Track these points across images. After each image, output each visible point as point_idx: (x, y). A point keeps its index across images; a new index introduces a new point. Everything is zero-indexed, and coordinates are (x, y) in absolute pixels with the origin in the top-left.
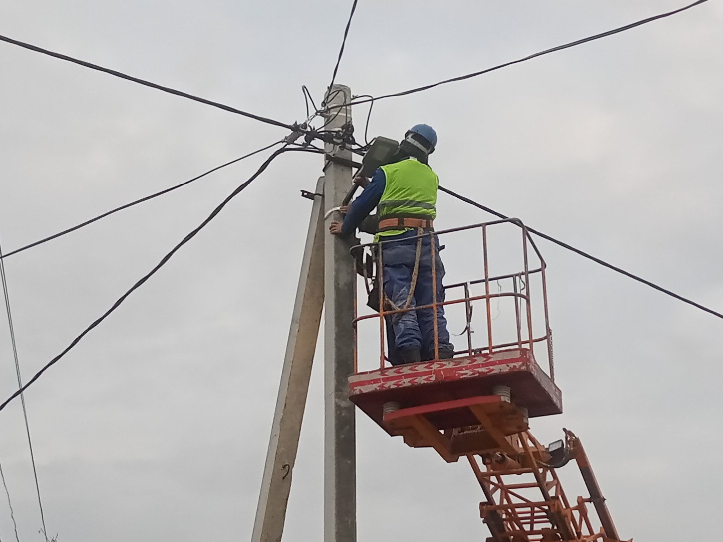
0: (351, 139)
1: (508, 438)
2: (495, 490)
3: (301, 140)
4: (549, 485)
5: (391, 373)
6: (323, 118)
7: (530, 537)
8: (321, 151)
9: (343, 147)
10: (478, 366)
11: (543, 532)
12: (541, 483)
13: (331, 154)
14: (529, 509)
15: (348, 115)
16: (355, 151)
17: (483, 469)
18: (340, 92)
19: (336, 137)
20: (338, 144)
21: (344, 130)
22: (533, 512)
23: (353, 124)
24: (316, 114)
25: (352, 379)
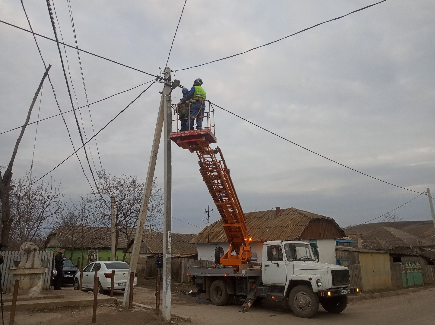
1: (205, 148)
2: (202, 159)
3: (159, 80)
4: (213, 158)
5: (179, 133)
7: (209, 168)
8: (164, 83)
9: (168, 82)
10: (198, 132)
11: (212, 167)
12: (212, 157)
13: (166, 83)
14: (209, 163)
16: (171, 83)
17: (199, 154)
22: (210, 163)
23: (171, 77)
25: (170, 134)
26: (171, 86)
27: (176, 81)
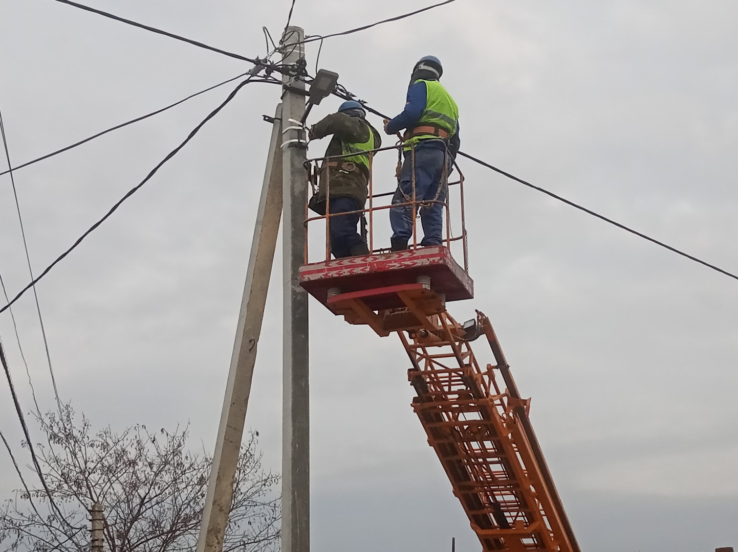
0: (304, 71)
1: (429, 318)
2: (420, 359)
3: (263, 72)
4: (464, 355)
6: (281, 54)
7: (449, 397)
8: (280, 83)
9: (297, 79)
10: (404, 260)
11: (459, 392)
12: (457, 354)
13: (288, 85)
14: (447, 374)
15: (301, 52)
16: (308, 82)
17: (411, 342)
18: (295, 32)
19: (291, 70)
20: (293, 76)
21: (298, 65)
22: (450, 376)
23: (305, 59)
24: (275, 51)
25: (302, 269)
26: (308, 94)
27: (322, 74)
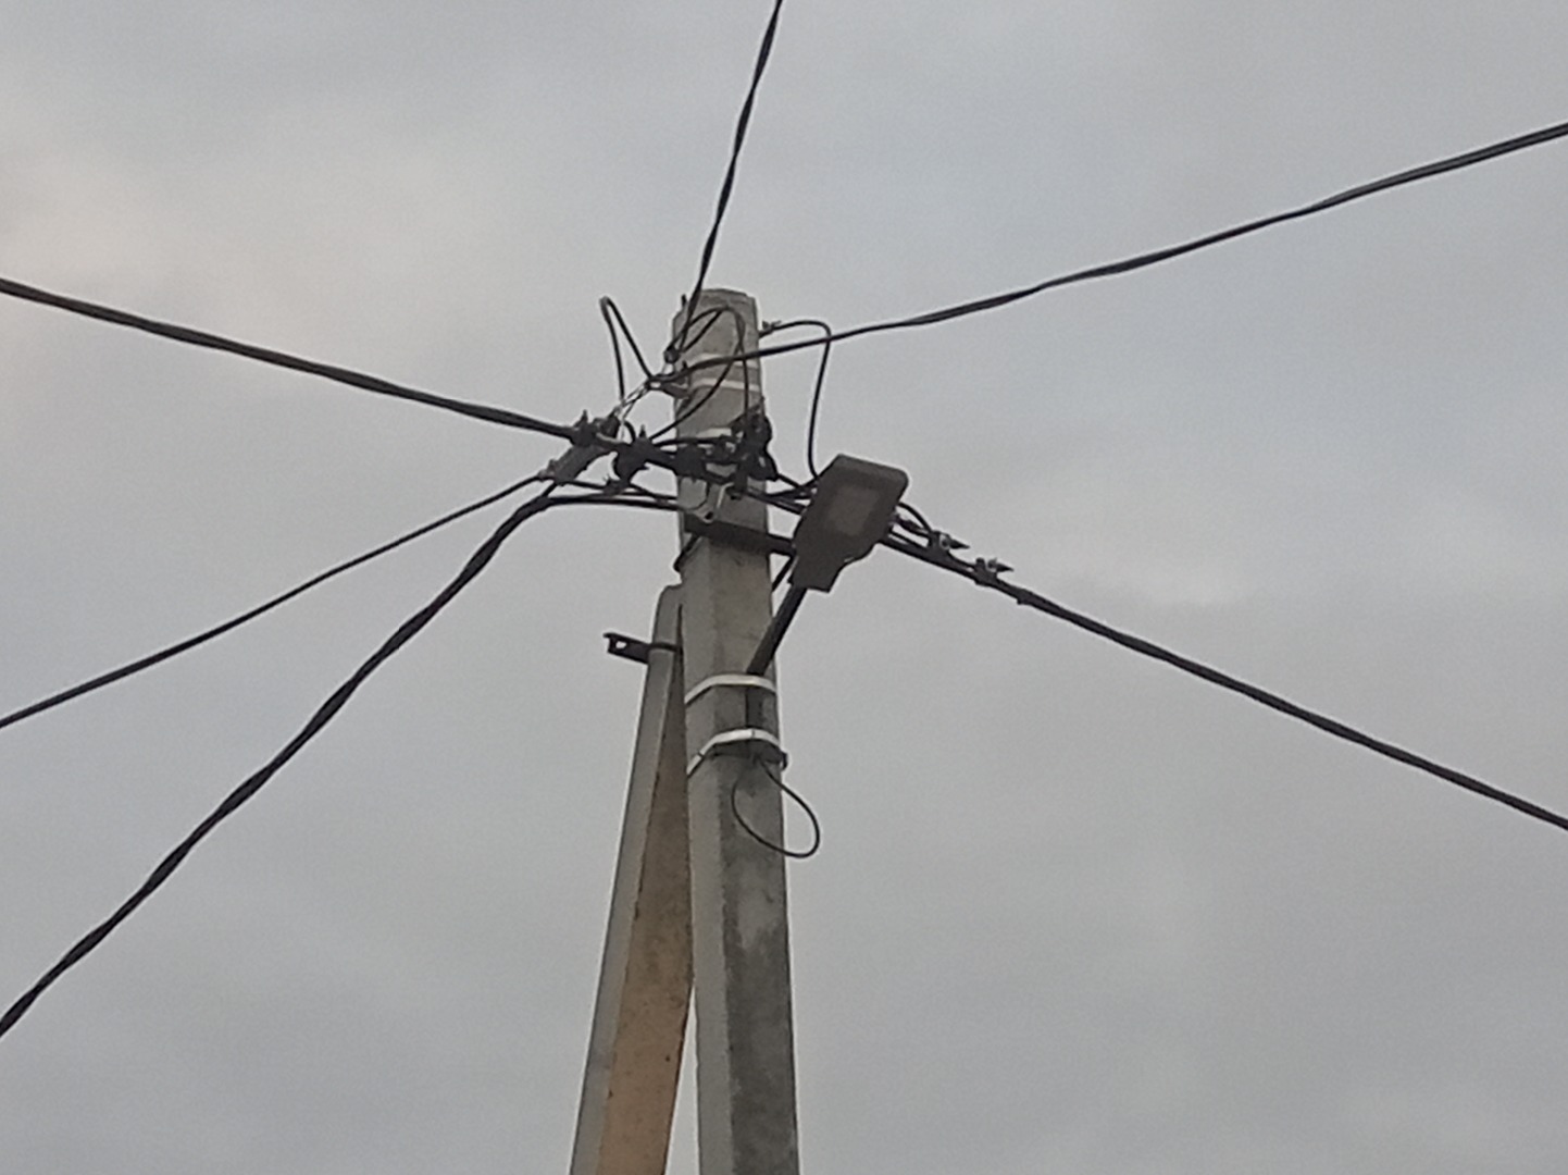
0: (762, 461)
6: (671, 399)
13: (701, 514)
15: (752, 387)
18: (724, 315)
19: (712, 459)
20: (723, 480)
21: (740, 435)
24: (648, 387)
26: (780, 545)
27: (845, 472)
